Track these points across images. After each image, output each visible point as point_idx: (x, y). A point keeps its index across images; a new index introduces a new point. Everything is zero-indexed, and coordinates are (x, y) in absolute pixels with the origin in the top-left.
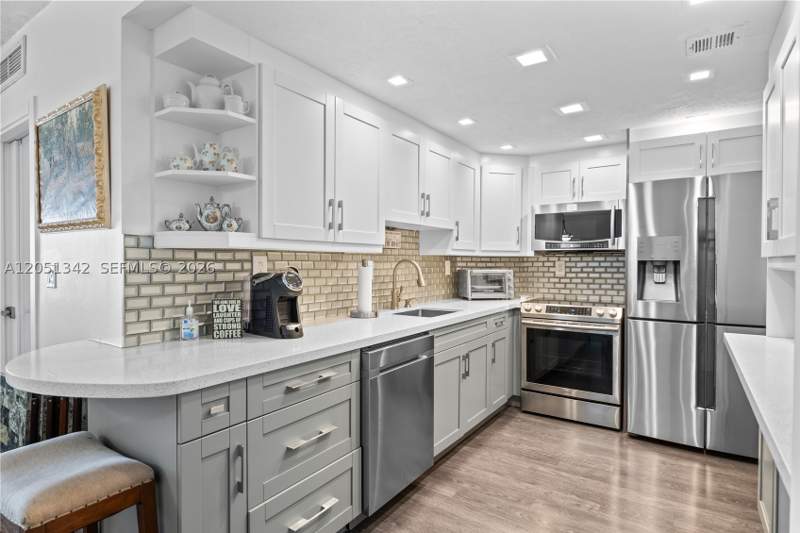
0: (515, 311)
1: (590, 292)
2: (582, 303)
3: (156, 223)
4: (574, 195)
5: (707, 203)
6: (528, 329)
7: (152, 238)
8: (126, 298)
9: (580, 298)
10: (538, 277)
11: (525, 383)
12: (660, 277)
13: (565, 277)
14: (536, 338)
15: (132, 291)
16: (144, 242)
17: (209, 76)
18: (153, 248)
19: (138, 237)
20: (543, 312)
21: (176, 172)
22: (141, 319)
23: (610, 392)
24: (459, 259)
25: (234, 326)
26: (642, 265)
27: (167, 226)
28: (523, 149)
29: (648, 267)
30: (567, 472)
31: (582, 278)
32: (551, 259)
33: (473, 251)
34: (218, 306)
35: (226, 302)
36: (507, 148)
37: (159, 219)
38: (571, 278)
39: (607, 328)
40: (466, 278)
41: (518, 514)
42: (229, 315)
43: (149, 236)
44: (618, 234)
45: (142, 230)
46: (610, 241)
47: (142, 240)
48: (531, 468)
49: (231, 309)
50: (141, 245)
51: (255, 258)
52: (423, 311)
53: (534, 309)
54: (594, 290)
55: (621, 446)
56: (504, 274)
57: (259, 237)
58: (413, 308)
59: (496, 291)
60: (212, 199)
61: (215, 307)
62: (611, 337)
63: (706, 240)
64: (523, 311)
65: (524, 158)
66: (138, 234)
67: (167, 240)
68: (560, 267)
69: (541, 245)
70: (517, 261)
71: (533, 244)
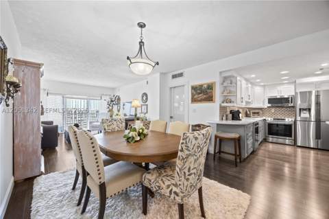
0: (265, 120)
4: (279, 94)
5: (317, 97)
6: (268, 124)
10: (267, 112)
11: (267, 135)
12: (305, 112)
13: (274, 112)
14: (270, 125)
20: (273, 120)
23: (291, 137)
26: (300, 109)
29: (302, 110)
32: (270, 108)
36: (263, 84)
39: (291, 123)
44: (292, 102)
46: (289, 104)
49: (230, 116)
53: (270, 120)
55: (294, 149)
57: (236, 104)
59: (258, 115)
60: (228, 98)
62: (291, 125)
63: (318, 104)
64: (267, 120)
67: (223, 105)
68: (273, 110)
69: (269, 105)
70: (261, 109)
71: (267, 105)
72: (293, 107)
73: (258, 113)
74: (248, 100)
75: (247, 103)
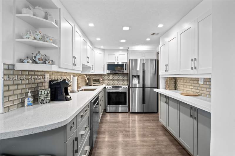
0: (104, 88)
1: (118, 83)
2: (116, 85)
3: (16, 60)
4: (116, 60)
5: (144, 64)
6: (108, 92)
7: (14, 66)
8: (4, 91)
9: (115, 84)
10: (106, 79)
11: (107, 105)
12: (135, 79)
13: (112, 79)
14: (110, 94)
15: (7, 88)
16: (11, 67)
17: (39, 6)
18: (14, 70)
19: (9, 65)
20: (111, 88)
21: (27, 40)
22: (9, 100)
23: (126, 104)
24: (87, 75)
25: (47, 99)
27: (21, 61)
28: (106, 48)
29: (133, 77)
30: (124, 123)
31: (116, 79)
32: (109, 75)
33: (93, 73)
34: (41, 92)
35: (44, 90)
36: (102, 47)
37: (16, 58)
38: (114, 79)
39: (125, 90)
40: (91, 80)
41: (116, 135)
42: (45, 95)
43: (13, 65)
45: (10, 62)
46: (124, 71)
47: (10, 66)
48: (117, 125)
49: (46, 93)
50: (10, 68)
51: (46, 74)
52: (84, 89)
53: (109, 88)
54: (119, 82)
55: (128, 115)
56: (100, 79)
57: (59, 67)
58: (82, 89)
59: (99, 83)
60: (39, 52)
61: (40, 92)
62: (126, 92)
64: (106, 88)
65: (104, 50)
66: (9, 64)
67: (19, 67)
68: (111, 77)
69: (109, 72)
70: (101, 76)
71: (107, 71)
72: (127, 74)
73: (98, 80)
74: (86, 64)
75: (84, 67)
